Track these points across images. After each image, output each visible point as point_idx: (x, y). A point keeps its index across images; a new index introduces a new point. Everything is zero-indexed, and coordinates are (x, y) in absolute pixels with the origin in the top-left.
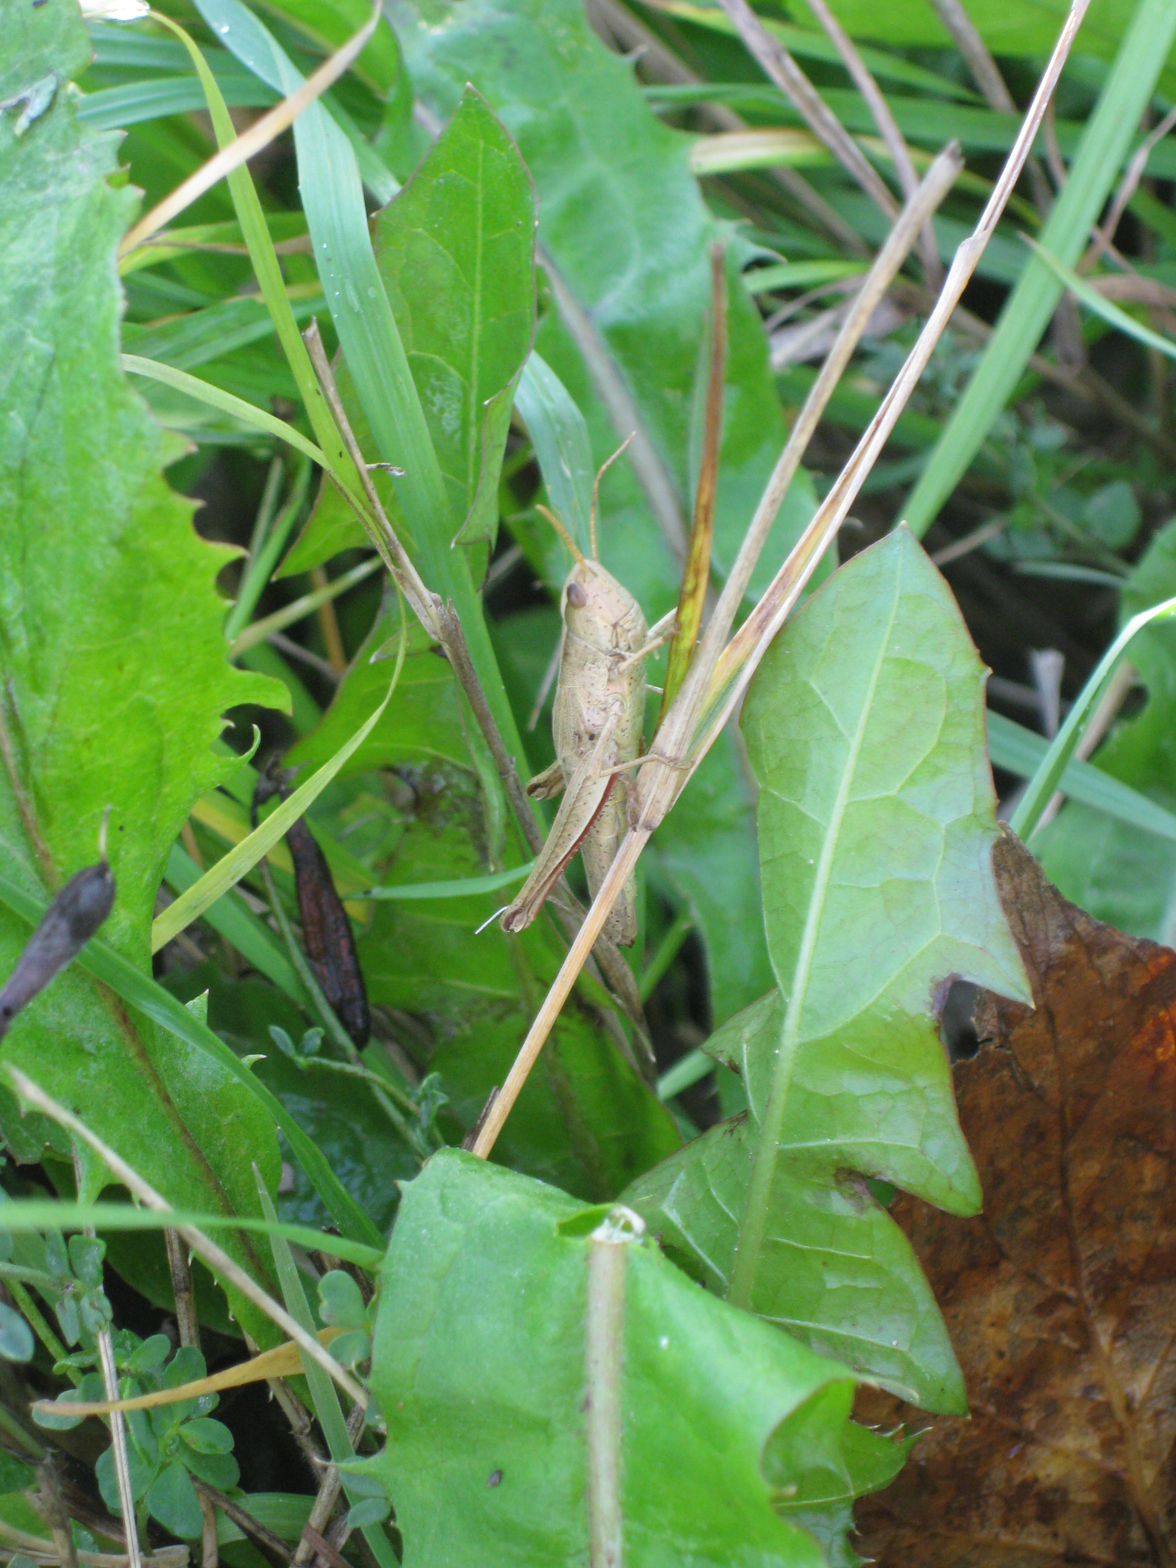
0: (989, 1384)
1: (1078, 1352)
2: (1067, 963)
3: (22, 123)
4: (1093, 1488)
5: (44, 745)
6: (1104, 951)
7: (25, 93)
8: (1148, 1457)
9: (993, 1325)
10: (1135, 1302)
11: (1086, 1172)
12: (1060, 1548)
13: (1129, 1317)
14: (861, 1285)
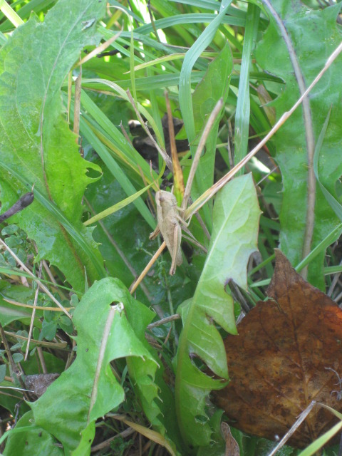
0: (273, 378)
1: (300, 380)
3: (85, 28)
6: (306, 288)
7: (88, 21)
9: (275, 365)
10: (316, 373)
11: (302, 338)
12: (286, 423)
13: (313, 377)
14: (209, 341)
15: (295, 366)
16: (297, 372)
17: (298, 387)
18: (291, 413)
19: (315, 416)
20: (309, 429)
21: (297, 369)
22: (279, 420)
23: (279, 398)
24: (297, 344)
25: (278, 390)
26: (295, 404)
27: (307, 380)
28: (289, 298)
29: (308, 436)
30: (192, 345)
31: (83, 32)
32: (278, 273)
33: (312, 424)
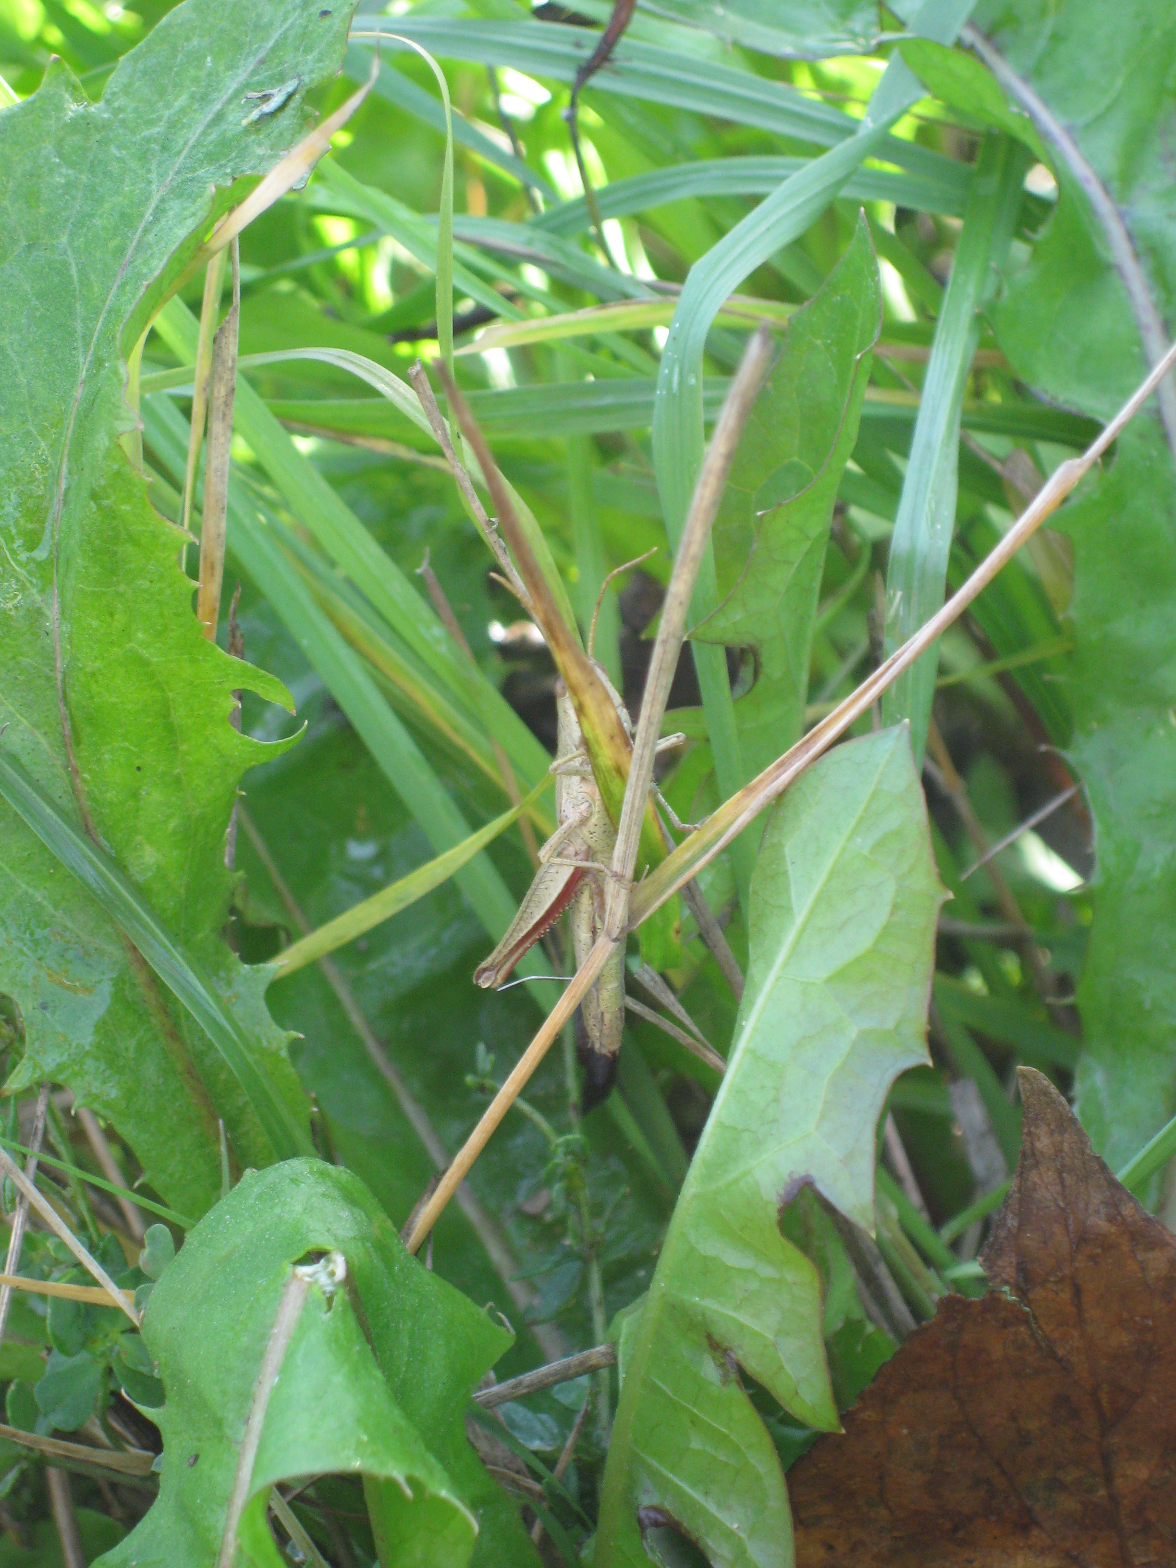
2: (1107, 1245)
6: (1151, 1246)
11: (1134, 1472)
14: (722, 1457)
24: (1113, 1498)
28: (1078, 1291)
30: (654, 1474)
31: (247, 131)
32: (1034, 1176)
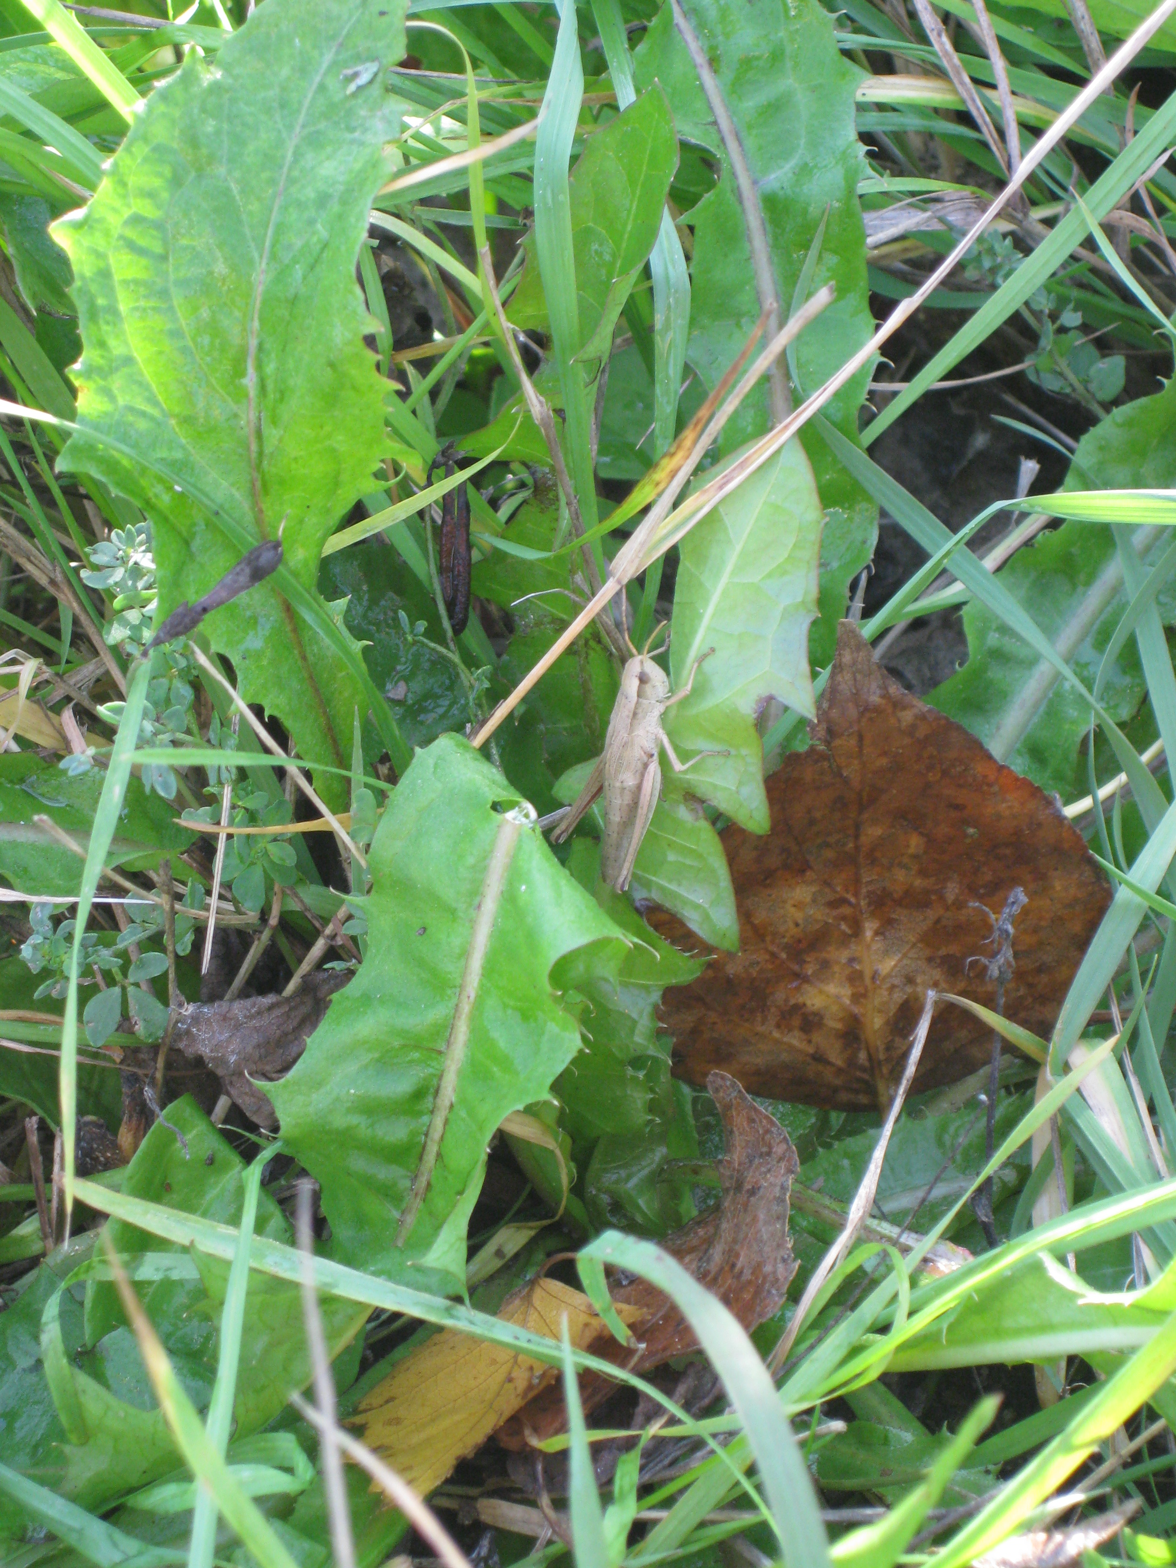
0: (786, 940)
1: (851, 936)
2: (878, 710)
3: (352, 87)
4: (841, 1020)
5: (272, 453)
6: (904, 708)
7: (359, 68)
8: (880, 1011)
9: (794, 906)
10: (893, 916)
11: (873, 832)
12: (811, 1050)
13: (888, 924)
14: (691, 862)
15: (842, 901)
16: (844, 918)
17: (843, 956)
18: (825, 1021)
19: (887, 1023)
20: (870, 1058)
21: (846, 910)
22: (795, 1042)
23: (798, 989)
24: (857, 848)
25: (796, 968)
26: (838, 997)
27: (869, 934)
28: (861, 738)
29: (866, 1076)
33: (879, 1043)
